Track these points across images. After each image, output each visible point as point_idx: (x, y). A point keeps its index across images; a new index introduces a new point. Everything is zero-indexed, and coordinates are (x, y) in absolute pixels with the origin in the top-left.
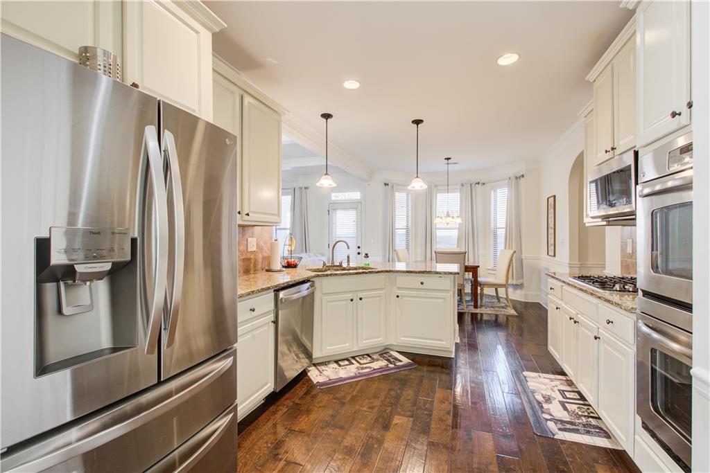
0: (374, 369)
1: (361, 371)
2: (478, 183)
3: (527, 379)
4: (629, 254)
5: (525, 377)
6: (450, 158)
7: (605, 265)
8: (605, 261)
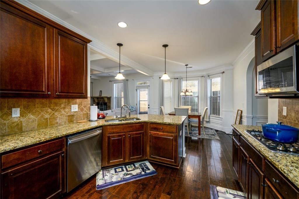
0: (133, 176)
1: (125, 177)
2: (203, 76)
3: (219, 193)
4: (285, 116)
5: (218, 192)
6: (188, 65)
7: (268, 117)
8: (268, 115)
